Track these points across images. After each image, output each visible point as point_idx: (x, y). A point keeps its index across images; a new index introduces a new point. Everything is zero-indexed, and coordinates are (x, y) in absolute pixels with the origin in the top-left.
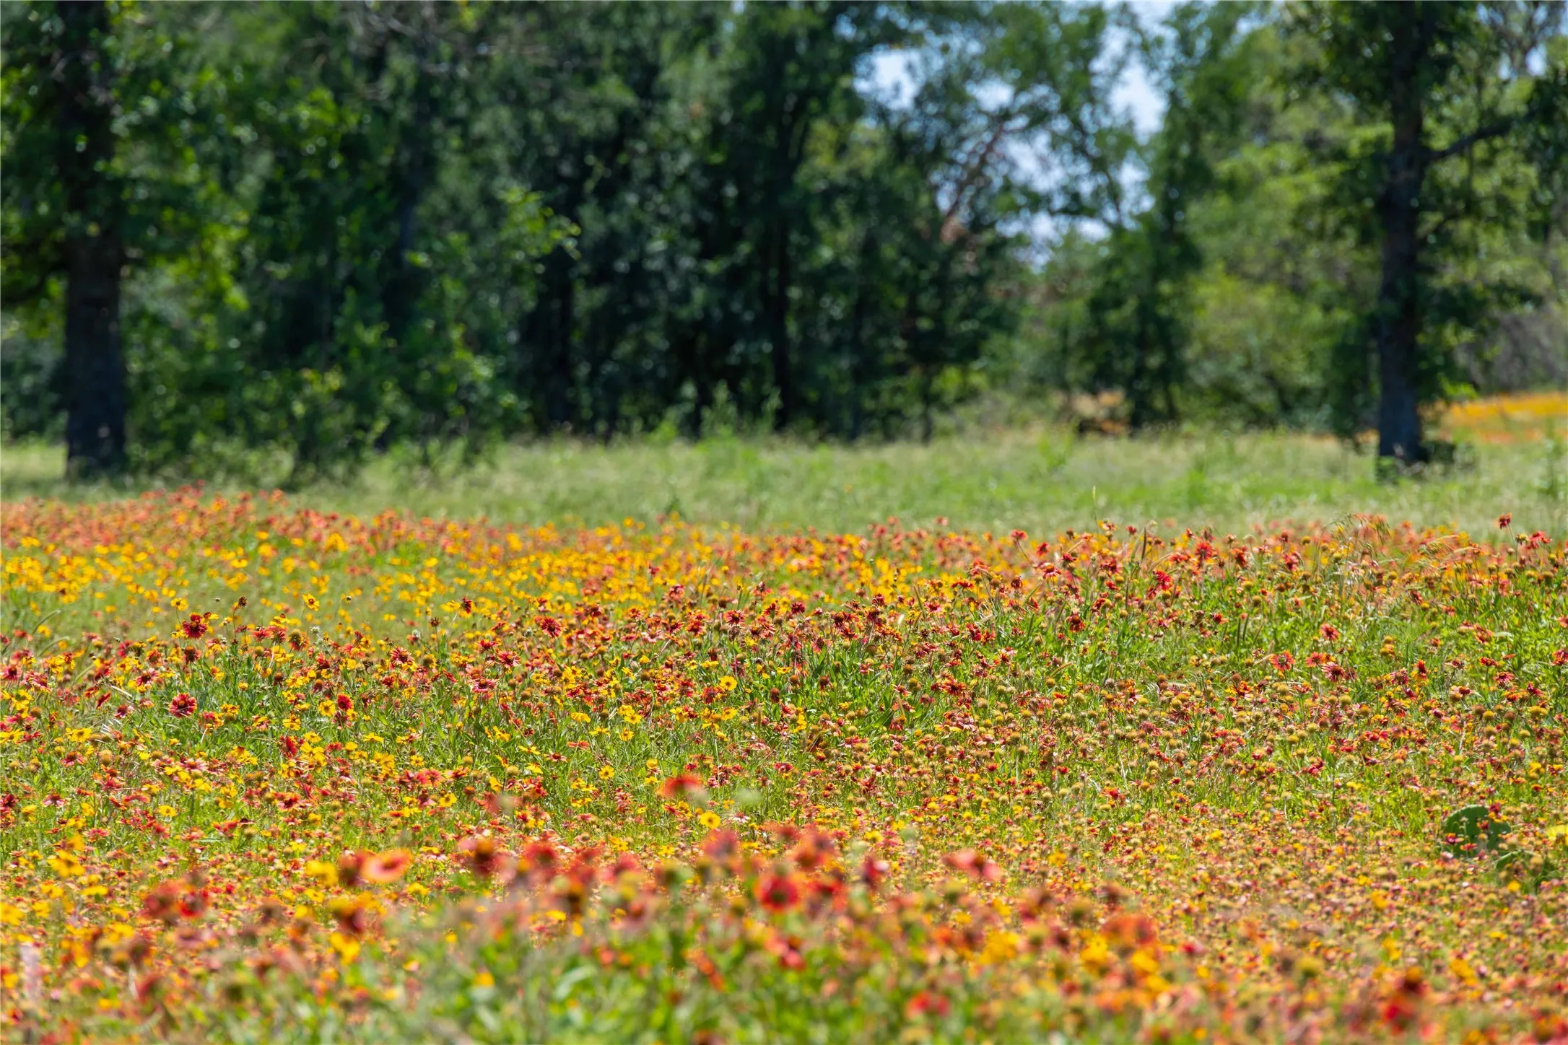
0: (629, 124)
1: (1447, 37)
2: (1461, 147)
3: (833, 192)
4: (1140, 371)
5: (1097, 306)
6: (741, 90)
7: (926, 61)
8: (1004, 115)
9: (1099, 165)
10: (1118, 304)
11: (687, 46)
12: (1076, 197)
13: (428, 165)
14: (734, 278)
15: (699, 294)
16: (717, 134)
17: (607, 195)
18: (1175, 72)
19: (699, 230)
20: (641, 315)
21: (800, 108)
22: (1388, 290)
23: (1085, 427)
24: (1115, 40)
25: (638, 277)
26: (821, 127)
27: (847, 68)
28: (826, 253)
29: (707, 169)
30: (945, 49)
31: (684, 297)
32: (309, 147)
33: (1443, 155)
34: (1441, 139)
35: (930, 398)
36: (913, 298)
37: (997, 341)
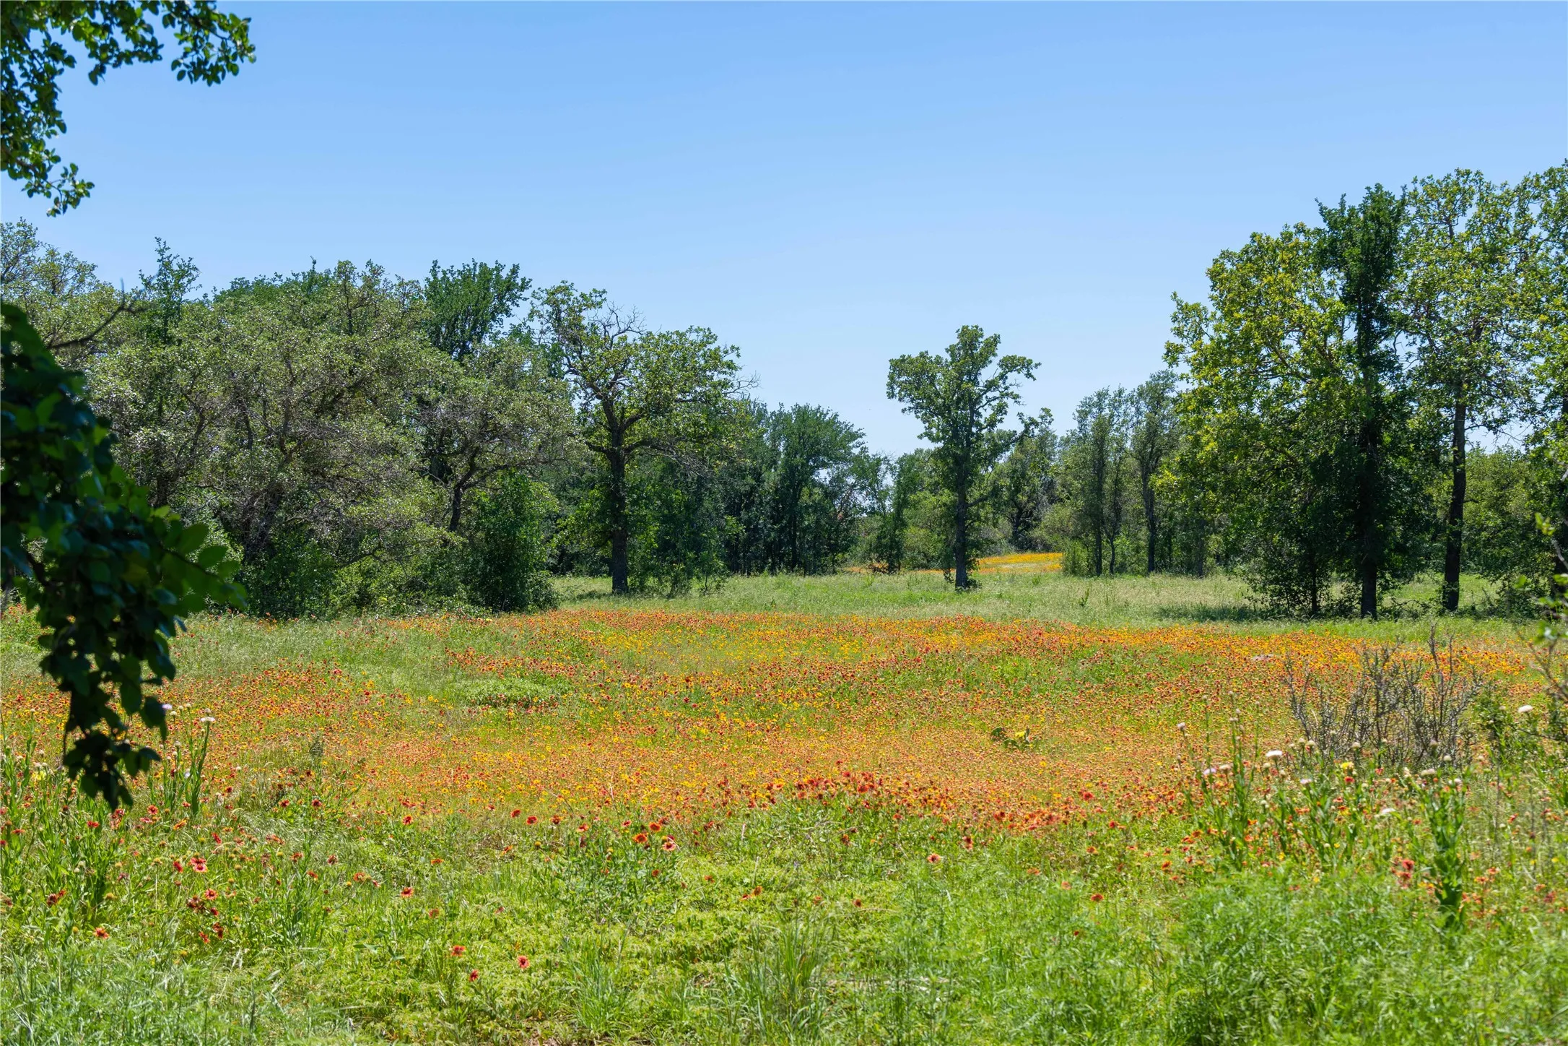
0: (753, 488)
1: (971, 475)
2: (976, 503)
3: (807, 507)
4: (891, 555)
5: (879, 538)
6: (783, 479)
7: (833, 472)
8: (854, 486)
9: (880, 500)
10: (885, 537)
11: (769, 467)
12: (873, 508)
13: (700, 501)
14: (782, 530)
15: (773, 534)
16: (777, 490)
17: (748, 508)
18: (899, 476)
19: (772, 517)
20: (757, 540)
21: (800, 483)
22: (958, 540)
23: (875, 570)
24: (883, 467)
25: (756, 529)
26: (805, 489)
27: (812, 474)
28: (806, 523)
29: (774, 500)
30: (838, 468)
31: (769, 536)
32: (675, 505)
33: (972, 505)
34: (971, 501)
35: (834, 562)
36: (829, 535)
37: (853, 547)
